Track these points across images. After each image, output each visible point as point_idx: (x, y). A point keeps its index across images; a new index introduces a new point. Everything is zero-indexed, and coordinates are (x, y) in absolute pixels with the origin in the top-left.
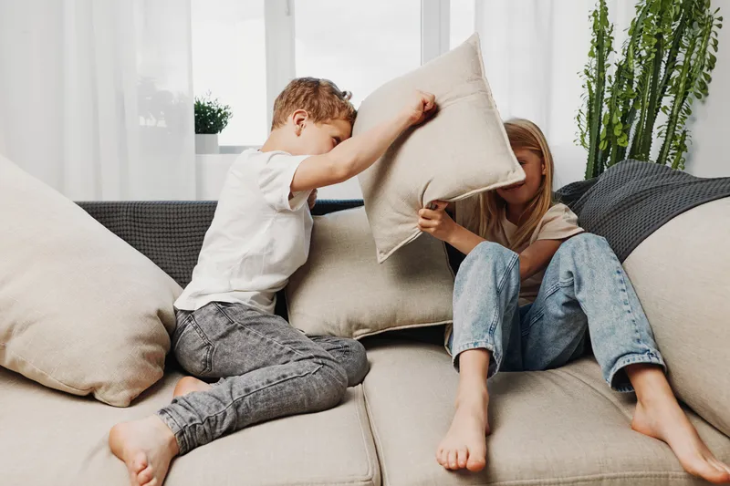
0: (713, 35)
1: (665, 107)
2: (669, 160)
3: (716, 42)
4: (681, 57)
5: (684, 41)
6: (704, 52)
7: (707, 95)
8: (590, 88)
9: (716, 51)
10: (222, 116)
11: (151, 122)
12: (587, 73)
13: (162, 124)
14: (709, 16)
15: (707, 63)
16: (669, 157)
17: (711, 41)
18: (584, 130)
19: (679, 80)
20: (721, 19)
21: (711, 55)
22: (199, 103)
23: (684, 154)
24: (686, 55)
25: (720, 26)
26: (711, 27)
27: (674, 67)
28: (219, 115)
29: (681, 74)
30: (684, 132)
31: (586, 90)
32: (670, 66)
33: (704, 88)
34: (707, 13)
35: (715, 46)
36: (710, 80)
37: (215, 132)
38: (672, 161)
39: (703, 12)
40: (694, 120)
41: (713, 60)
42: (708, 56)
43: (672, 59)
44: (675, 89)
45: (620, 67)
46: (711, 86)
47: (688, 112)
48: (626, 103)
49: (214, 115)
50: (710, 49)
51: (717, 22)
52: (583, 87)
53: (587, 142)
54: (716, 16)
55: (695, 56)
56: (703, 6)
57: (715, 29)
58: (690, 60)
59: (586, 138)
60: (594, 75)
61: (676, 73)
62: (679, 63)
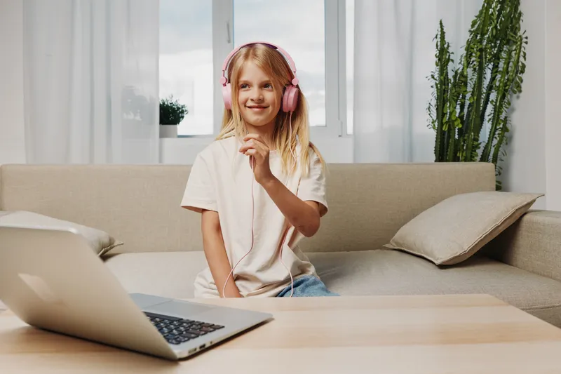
0: (522, 49)
1: (492, 101)
2: (496, 138)
3: (525, 54)
4: (502, 65)
5: (504, 55)
6: (518, 62)
7: (520, 91)
8: (437, 87)
9: (525, 60)
10: (180, 113)
11: (131, 116)
12: (433, 77)
14: (520, 36)
15: (520, 69)
16: (496, 136)
17: (522, 54)
18: (435, 118)
19: (500, 81)
20: (527, 38)
21: (522, 64)
22: (164, 103)
23: (506, 134)
24: (504, 63)
25: (526, 43)
26: (521, 44)
27: (497, 72)
28: (178, 112)
29: (501, 77)
30: (506, 118)
31: (434, 90)
32: (494, 71)
33: (519, 86)
34: (519, 34)
35: (524, 57)
36: (522, 81)
37: (175, 124)
38: (498, 138)
39: (516, 34)
40: (513, 110)
41: (524, 66)
42: (520, 64)
43: (496, 66)
44: (498, 89)
45: (456, 72)
46: (523, 85)
47: (509, 104)
48: (464, 97)
49: (174, 112)
50: (522, 59)
51: (524, 40)
52: (432, 87)
53: (436, 126)
54: (524, 36)
55: (511, 64)
56: (515, 29)
57: (524, 45)
58: (508, 68)
59: (436, 124)
60: (438, 79)
61: (499, 77)
62: (500, 69)
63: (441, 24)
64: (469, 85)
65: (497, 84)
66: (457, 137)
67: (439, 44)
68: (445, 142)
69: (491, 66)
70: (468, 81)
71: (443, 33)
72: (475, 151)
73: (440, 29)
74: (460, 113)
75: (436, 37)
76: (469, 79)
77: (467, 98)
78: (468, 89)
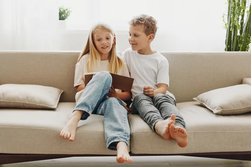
10: (68, 12)
18: (226, 22)
28: (66, 12)
37: (65, 19)
48: (244, 11)
49: (64, 11)
52: (226, 3)
53: (227, 27)
59: (227, 25)
66: (239, 34)
68: (232, 37)
72: (248, 44)
74: (241, 20)
77: (246, 11)
78: (247, 5)
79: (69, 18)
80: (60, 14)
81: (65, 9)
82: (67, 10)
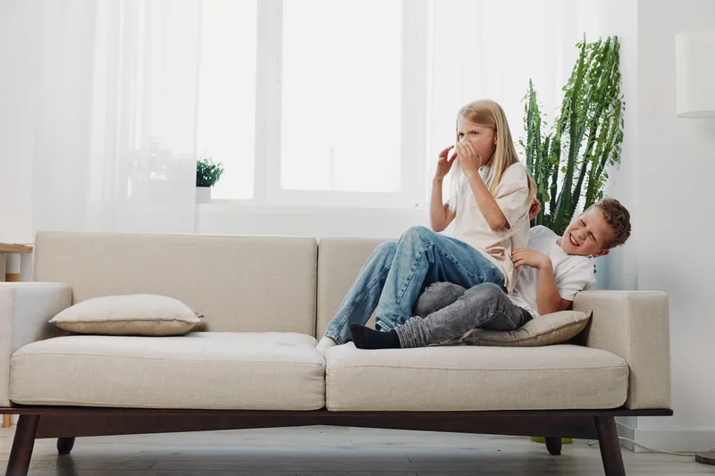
0: (621, 115)
3: (623, 120)
4: (598, 133)
5: (601, 120)
7: (620, 163)
9: (623, 128)
10: (216, 172)
12: (522, 144)
13: (163, 177)
14: (619, 100)
17: (620, 120)
20: (624, 103)
21: (621, 131)
24: (602, 130)
26: (620, 109)
27: (594, 139)
28: (213, 171)
29: (598, 146)
32: (591, 138)
33: (616, 156)
34: (617, 98)
35: (622, 124)
37: (209, 186)
41: (621, 135)
42: (618, 131)
43: (593, 133)
45: (547, 139)
46: (622, 156)
47: (607, 176)
48: (557, 167)
49: (208, 170)
50: (620, 126)
51: (622, 105)
54: (622, 101)
55: (609, 133)
56: (614, 92)
57: (622, 110)
58: (605, 136)
60: (526, 145)
61: (596, 144)
62: (597, 136)
63: (531, 83)
64: (562, 154)
65: (593, 153)
66: (547, 211)
67: (528, 105)
69: (588, 132)
70: (562, 148)
71: (533, 94)
73: (529, 89)
74: (552, 185)
75: (525, 98)
76: (562, 146)
77: (560, 168)
78: (561, 158)
79: (217, 184)
80: (199, 175)
81: (209, 164)
82: (213, 167)
